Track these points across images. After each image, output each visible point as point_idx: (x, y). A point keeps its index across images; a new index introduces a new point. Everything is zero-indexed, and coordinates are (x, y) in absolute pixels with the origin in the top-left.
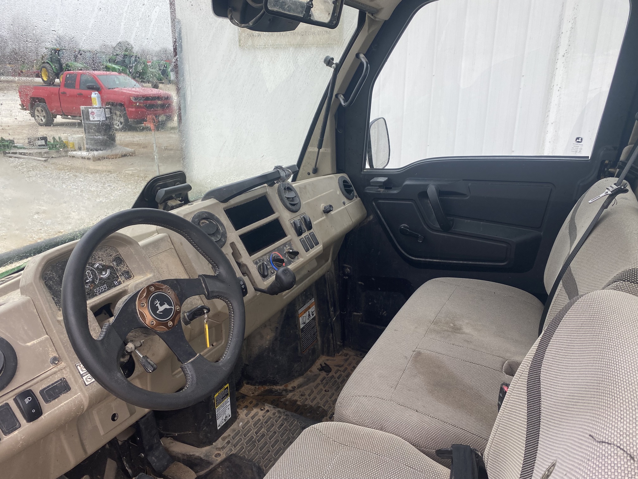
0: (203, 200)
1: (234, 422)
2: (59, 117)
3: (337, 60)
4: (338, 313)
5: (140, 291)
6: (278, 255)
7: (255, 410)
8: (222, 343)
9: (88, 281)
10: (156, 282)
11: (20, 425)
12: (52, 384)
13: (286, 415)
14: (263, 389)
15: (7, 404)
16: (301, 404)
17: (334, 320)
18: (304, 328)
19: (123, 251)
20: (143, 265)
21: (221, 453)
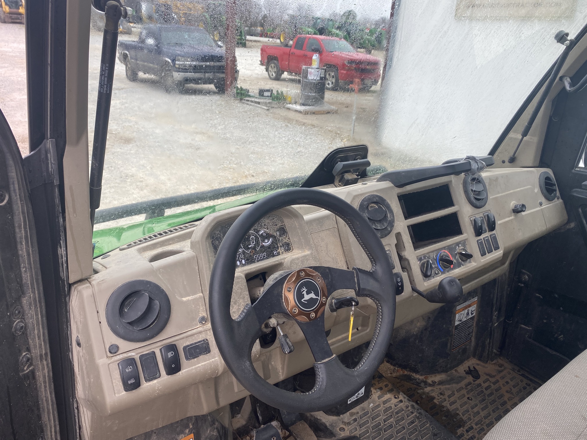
0: (377, 181)
1: (366, 400)
2: (286, 73)
3: (572, 36)
4: (502, 319)
5: (290, 274)
6: (447, 254)
7: (388, 396)
8: (367, 329)
9: (250, 246)
10: (309, 267)
11: (160, 375)
12: (195, 343)
13: (420, 413)
14: (402, 372)
15: (154, 353)
16: (438, 403)
17: (495, 325)
18: (458, 325)
19: (288, 223)
20: (303, 241)
21: (346, 429)
